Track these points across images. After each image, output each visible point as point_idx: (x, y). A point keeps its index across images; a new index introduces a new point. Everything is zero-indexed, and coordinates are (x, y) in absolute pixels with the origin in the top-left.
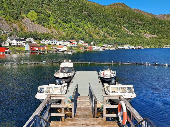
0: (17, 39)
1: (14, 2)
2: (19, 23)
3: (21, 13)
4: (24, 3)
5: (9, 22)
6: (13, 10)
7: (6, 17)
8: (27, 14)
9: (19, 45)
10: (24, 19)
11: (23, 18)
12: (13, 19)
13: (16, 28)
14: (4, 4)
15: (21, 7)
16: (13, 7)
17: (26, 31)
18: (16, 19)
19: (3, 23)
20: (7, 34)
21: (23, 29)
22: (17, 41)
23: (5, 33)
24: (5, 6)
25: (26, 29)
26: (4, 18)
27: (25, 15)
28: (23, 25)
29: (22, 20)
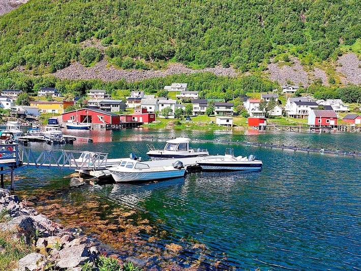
0: (300, 101)
1: (327, 22)
2: (330, 68)
3: (339, 43)
4: (349, 20)
5: (308, 67)
6: (321, 40)
7: (304, 57)
8: (352, 43)
9: (303, 114)
10: (344, 56)
11: (341, 55)
12: (318, 59)
13: (320, 79)
14: (306, 29)
15: (342, 30)
16: (322, 33)
17: (341, 84)
18: (324, 59)
19: (295, 70)
20: (293, 92)
21: (336, 79)
22: (300, 106)
23: (289, 90)
24: (307, 34)
25: (343, 78)
26: (301, 60)
27: (348, 47)
28: (339, 69)
29: (338, 59)
